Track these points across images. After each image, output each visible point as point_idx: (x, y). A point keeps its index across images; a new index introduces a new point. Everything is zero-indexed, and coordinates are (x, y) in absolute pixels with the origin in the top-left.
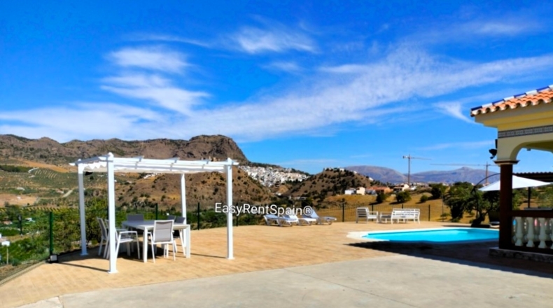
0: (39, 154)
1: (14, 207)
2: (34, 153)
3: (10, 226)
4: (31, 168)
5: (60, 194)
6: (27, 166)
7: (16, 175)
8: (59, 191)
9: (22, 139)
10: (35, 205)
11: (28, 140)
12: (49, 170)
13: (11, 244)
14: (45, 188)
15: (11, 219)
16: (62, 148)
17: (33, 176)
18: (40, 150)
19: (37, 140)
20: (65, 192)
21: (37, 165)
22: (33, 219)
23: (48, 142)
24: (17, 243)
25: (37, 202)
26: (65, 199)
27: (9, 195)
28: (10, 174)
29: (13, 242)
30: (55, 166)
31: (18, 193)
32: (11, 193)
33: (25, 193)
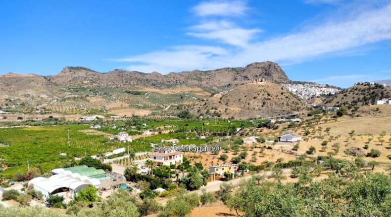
0: (151, 83)
1: (137, 116)
2: (148, 83)
3: (134, 129)
4: (147, 92)
5: (163, 108)
6: (144, 91)
7: (139, 97)
8: (162, 107)
9: (141, 73)
10: (149, 115)
11: (145, 74)
12: (157, 93)
13: (133, 141)
14: (154, 105)
15: (135, 125)
16: (164, 78)
17: (148, 97)
18: (152, 80)
19: (150, 74)
20: (166, 107)
21: (150, 90)
22: (147, 124)
23: (156, 75)
24: (136, 140)
25: (150, 114)
26: (165, 111)
27: (135, 109)
28: (135, 96)
29: (134, 139)
30: (160, 90)
31: (139, 108)
32: (136, 108)
33: (144, 108)
